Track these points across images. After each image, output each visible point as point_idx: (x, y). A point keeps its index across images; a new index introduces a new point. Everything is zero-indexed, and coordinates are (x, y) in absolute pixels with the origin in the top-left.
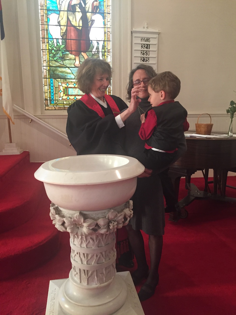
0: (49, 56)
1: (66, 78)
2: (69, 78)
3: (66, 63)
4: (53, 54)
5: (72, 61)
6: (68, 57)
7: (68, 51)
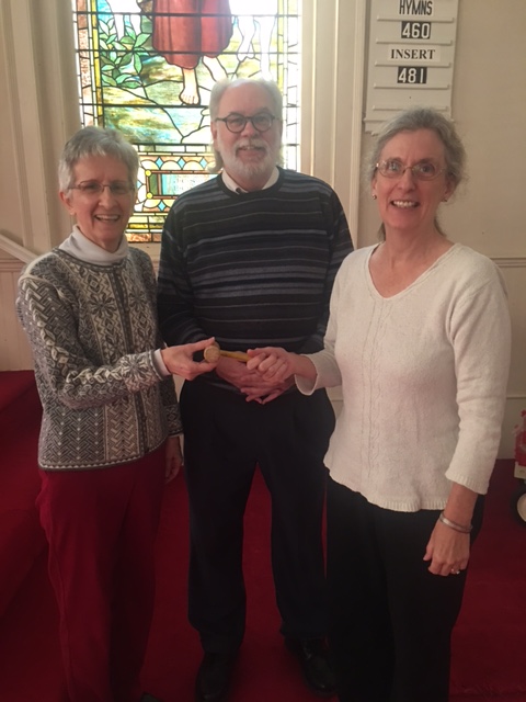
0: (101, 73)
1: (156, 141)
2: (163, 140)
3: (153, 92)
4: (113, 63)
5: (172, 85)
6: (160, 73)
7: (161, 54)
